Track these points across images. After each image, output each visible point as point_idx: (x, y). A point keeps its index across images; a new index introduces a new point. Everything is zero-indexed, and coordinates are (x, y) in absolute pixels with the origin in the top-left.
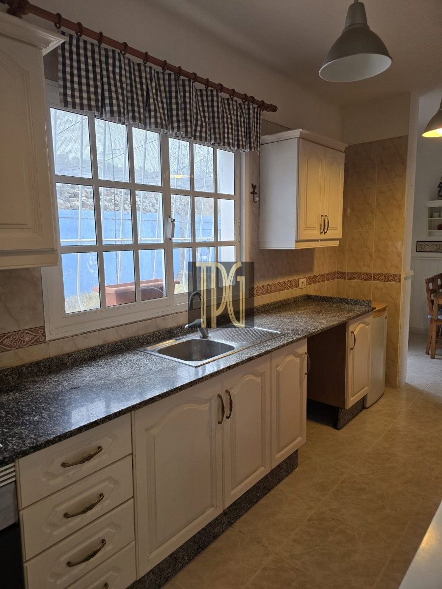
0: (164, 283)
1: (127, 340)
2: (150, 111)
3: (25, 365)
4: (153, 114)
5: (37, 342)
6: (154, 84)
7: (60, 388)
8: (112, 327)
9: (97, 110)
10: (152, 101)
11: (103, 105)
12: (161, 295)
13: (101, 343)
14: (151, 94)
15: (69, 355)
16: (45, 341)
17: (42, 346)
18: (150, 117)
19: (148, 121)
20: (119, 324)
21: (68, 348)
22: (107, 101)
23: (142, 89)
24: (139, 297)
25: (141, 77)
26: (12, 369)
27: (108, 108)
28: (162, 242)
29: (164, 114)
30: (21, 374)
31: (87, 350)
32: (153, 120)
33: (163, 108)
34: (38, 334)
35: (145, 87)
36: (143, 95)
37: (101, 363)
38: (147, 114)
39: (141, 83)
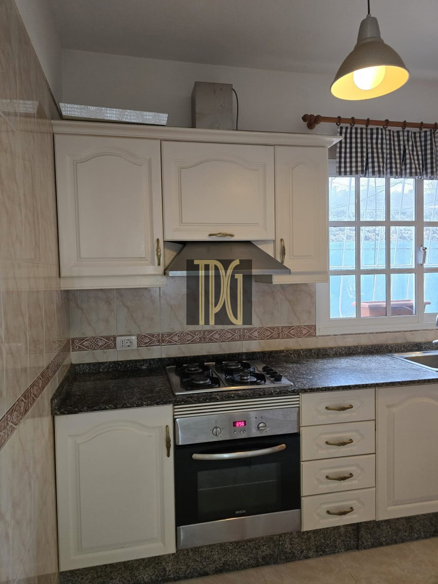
0: (414, 302)
1: (378, 346)
2: (405, 164)
3: (302, 350)
4: (408, 166)
5: (310, 335)
6: (410, 143)
7: (325, 367)
8: (365, 333)
9: (362, 173)
10: (408, 156)
11: (367, 168)
12: (411, 313)
13: (356, 344)
14: (407, 152)
15: (332, 348)
16: (315, 336)
17: (314, 339)
18: (406, 169)
19: (404, 172)
20: (371, 332)
21: (330, 344)
22: (370, 165)
23: (400, 150)
24: (389, 312)
25: (399, 141)
26: (295, 351)
27: (370, 170)
28: (414, 267)
29: (419, 164)
30: (299, 355)
31: (345, 347)
32: (408, 171)
33: (418, 160)
34: (311, 330)
35: (402, 147)
36: (400, 154)
37: (355, 358)
38: (403, 167)
39: (399, 145)
